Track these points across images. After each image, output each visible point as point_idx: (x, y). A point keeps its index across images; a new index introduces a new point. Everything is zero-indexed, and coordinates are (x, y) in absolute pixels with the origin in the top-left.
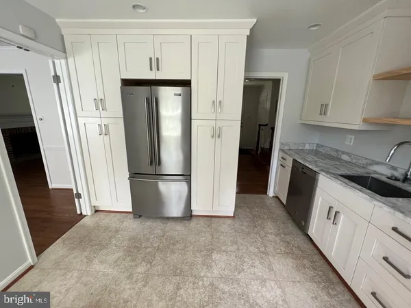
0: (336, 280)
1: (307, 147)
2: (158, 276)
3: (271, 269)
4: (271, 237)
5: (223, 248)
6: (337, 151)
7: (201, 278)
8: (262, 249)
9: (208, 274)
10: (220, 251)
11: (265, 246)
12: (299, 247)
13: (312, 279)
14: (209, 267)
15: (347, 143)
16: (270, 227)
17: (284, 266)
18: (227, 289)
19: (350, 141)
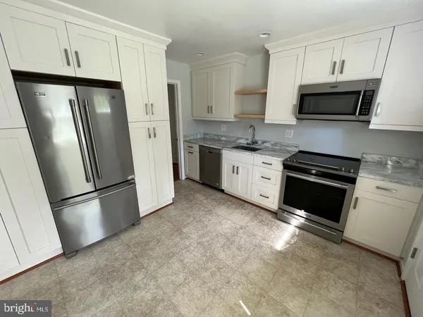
0: (243, 203)
1: (199, 136)
2: (159, 268)
3: (218, 216)
4: (205, 201)
5: (185, 223)
6: (218, 136)
7: (190, 245)
8: (206, 210)
9: (191, 241)
11: (207, 208)
12: (221, 198)
13: (236, 208)
14: (187, 238)
15: (222, 130)
17: (222, 211)
18: (208, 239)
19: (224, 129)
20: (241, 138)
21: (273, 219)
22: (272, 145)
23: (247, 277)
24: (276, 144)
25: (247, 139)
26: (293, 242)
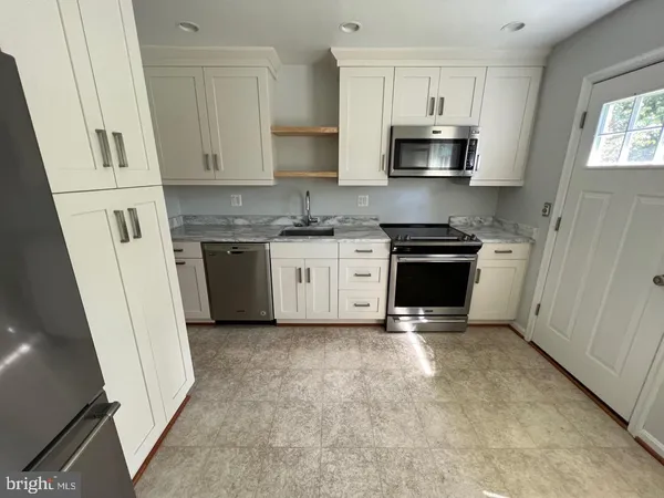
3: (309, 372)
5: (264, 426)
6: (224, 217)
9: (316, 453)
10: (271, 432)
11: (274, 368)
13: (322, 343)
14: (301, 453)
15: (234, 204)
16: (232, 353)
18: (338, 427)
19: (237, 202)
20: (279, 217)
21: (383, 335)
22: (339, 221)
23: (448, 446)
24: (346, 219)
25: (294, 217)
26: (433, 356)
